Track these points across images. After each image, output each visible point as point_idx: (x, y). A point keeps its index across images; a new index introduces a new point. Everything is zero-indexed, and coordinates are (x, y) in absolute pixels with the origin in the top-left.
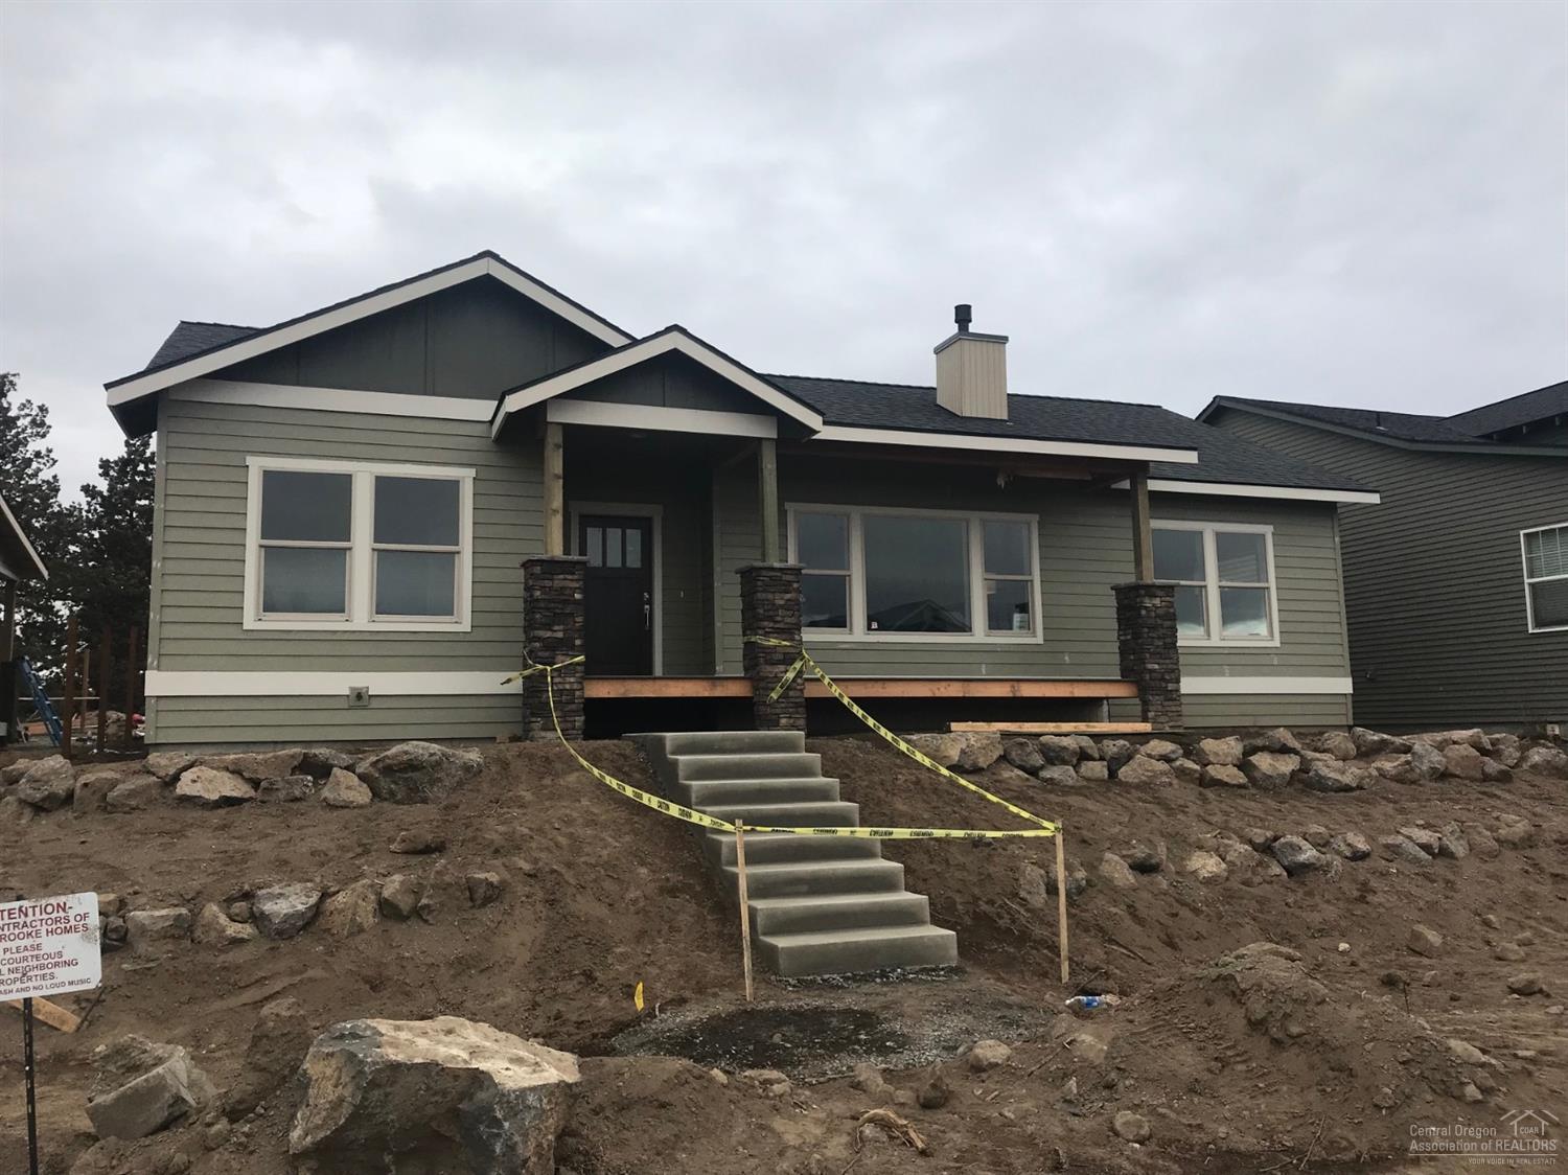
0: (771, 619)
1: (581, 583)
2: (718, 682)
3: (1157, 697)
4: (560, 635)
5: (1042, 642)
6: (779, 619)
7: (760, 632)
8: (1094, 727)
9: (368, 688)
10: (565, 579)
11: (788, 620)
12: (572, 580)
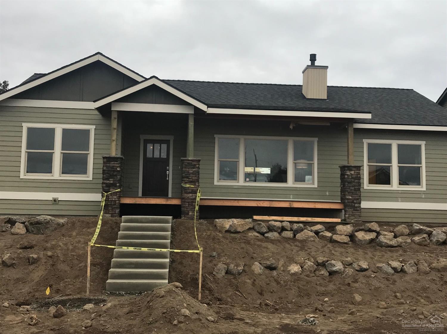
0: (187, 177)
1: (120, 165)
2: (168, 199)
3: (350, 209)
4: (112, 182)
5: (317, 187)
6: (190, 177)
7: (183, 182)
8: (314, 219)
9: (58, 198)
10: (114, 163)
11: (193, 178)
12: (116, 164)
